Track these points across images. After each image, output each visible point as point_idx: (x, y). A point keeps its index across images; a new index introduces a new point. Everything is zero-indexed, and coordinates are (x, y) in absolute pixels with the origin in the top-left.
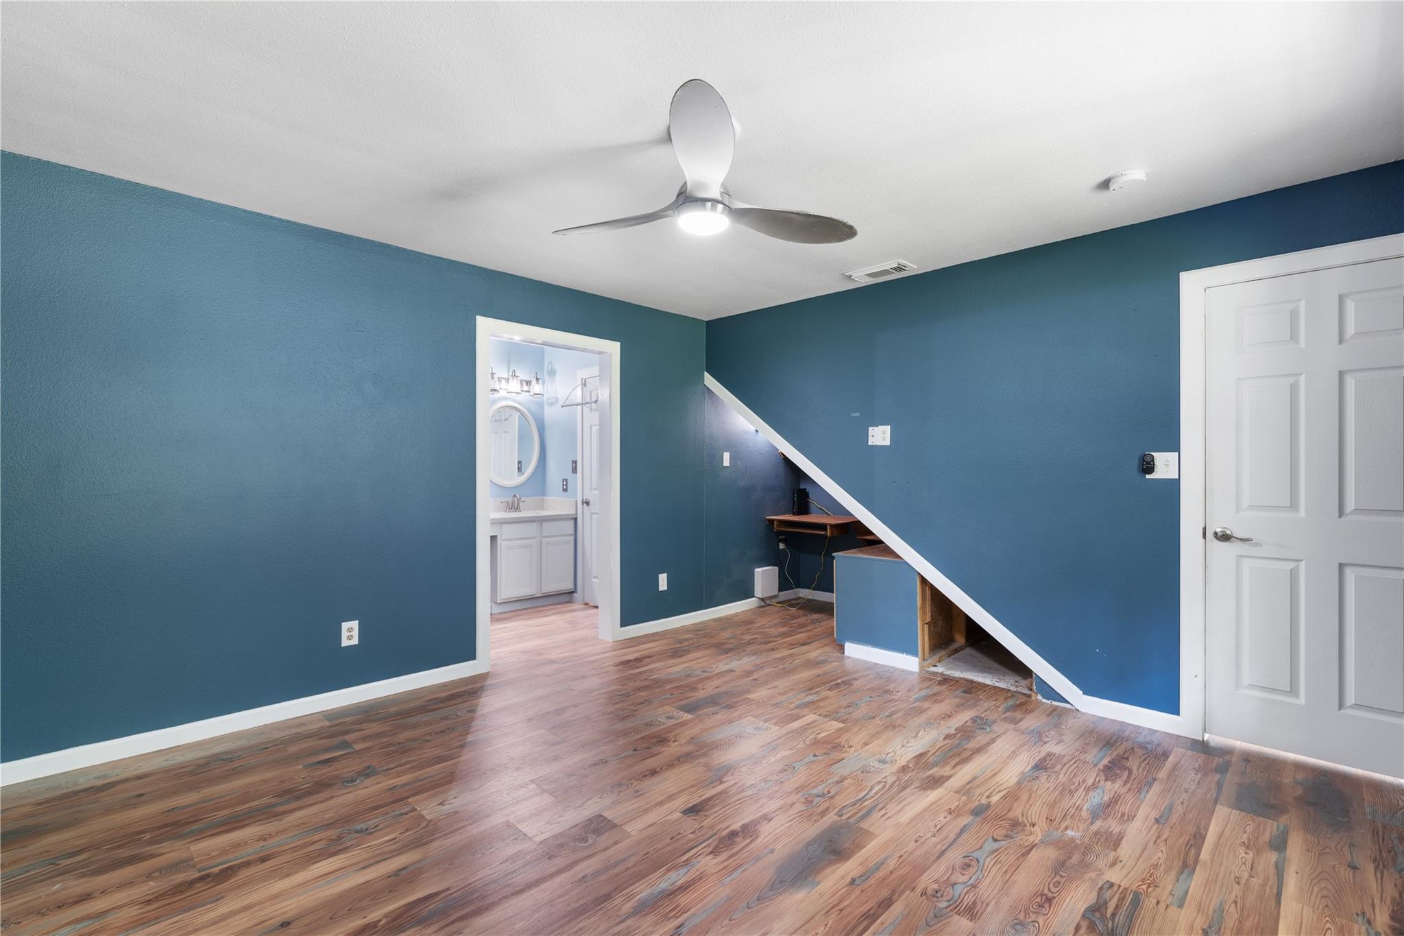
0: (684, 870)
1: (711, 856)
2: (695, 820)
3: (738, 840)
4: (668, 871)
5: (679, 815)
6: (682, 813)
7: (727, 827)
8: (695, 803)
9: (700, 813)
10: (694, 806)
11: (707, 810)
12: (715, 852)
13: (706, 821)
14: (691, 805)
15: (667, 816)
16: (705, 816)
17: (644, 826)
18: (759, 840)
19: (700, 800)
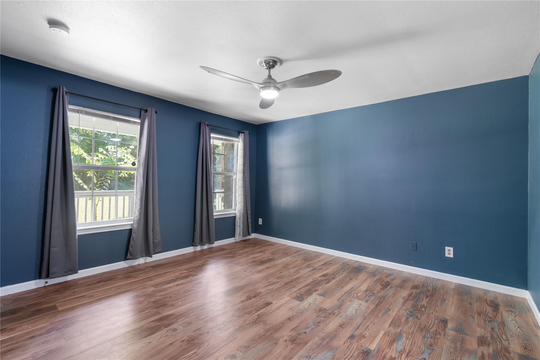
0: (268, 289)
1: (261, 292)
2: (268, 301)
3: (253, 296)
4: (273, 289)
5: (274, 302)
6: (272, 303)
7: (256, 299)
8: (269, 306)
9: (266, 303)
10: (268, 305)
11: (263, 304)
12: (260, 293)
13: (264, 300)
14: (270, 306)
15: (278, 302)
16: (264, 302)
17: (284, 299)
18: (246, 296)
19: (267, 307)
